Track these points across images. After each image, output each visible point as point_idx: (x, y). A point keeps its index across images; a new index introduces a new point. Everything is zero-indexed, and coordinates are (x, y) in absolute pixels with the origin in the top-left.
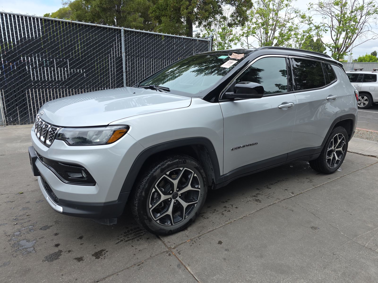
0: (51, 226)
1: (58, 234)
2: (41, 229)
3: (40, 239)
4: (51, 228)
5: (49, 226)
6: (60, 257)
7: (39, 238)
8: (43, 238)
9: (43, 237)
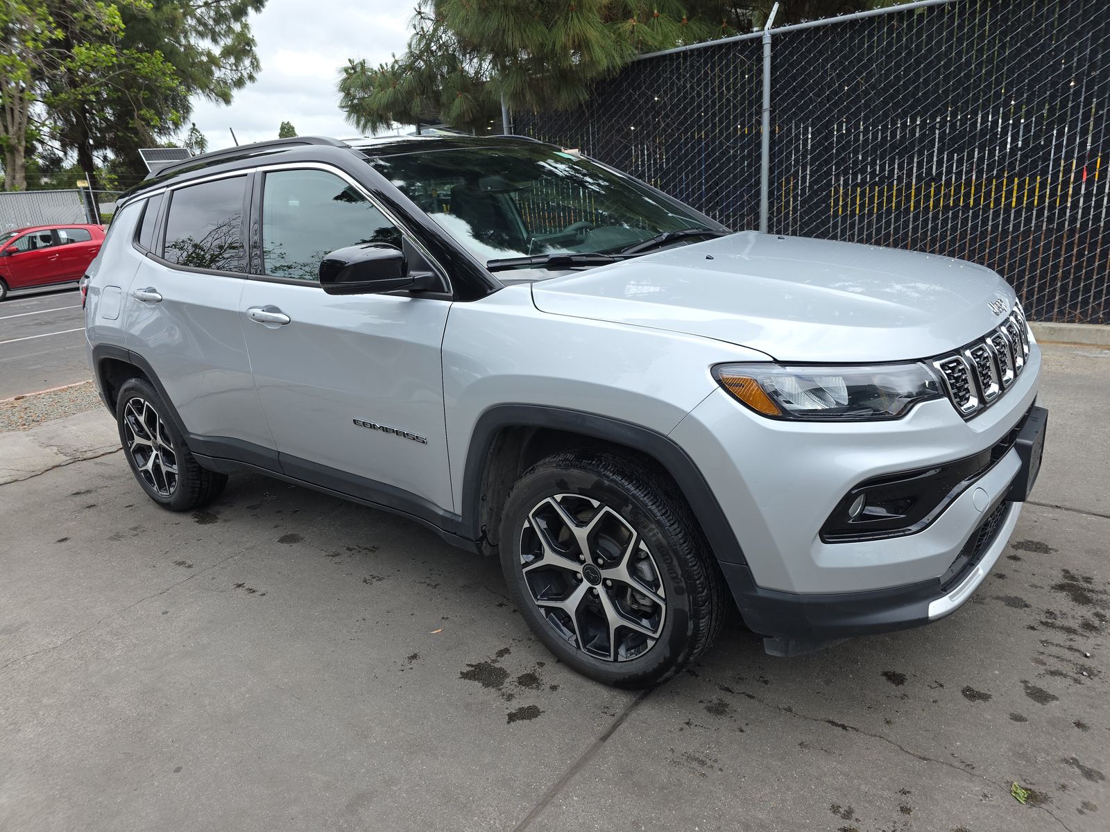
0: (998, 598)
1: (997, 574)
2: (1026, 606)
3: (1042, 588)
4: (1002, 595)
5: (1003, 603)
6: (1023, 541)
7: (1042, 590)
8: (1034, 586)
9: (1032, 586)
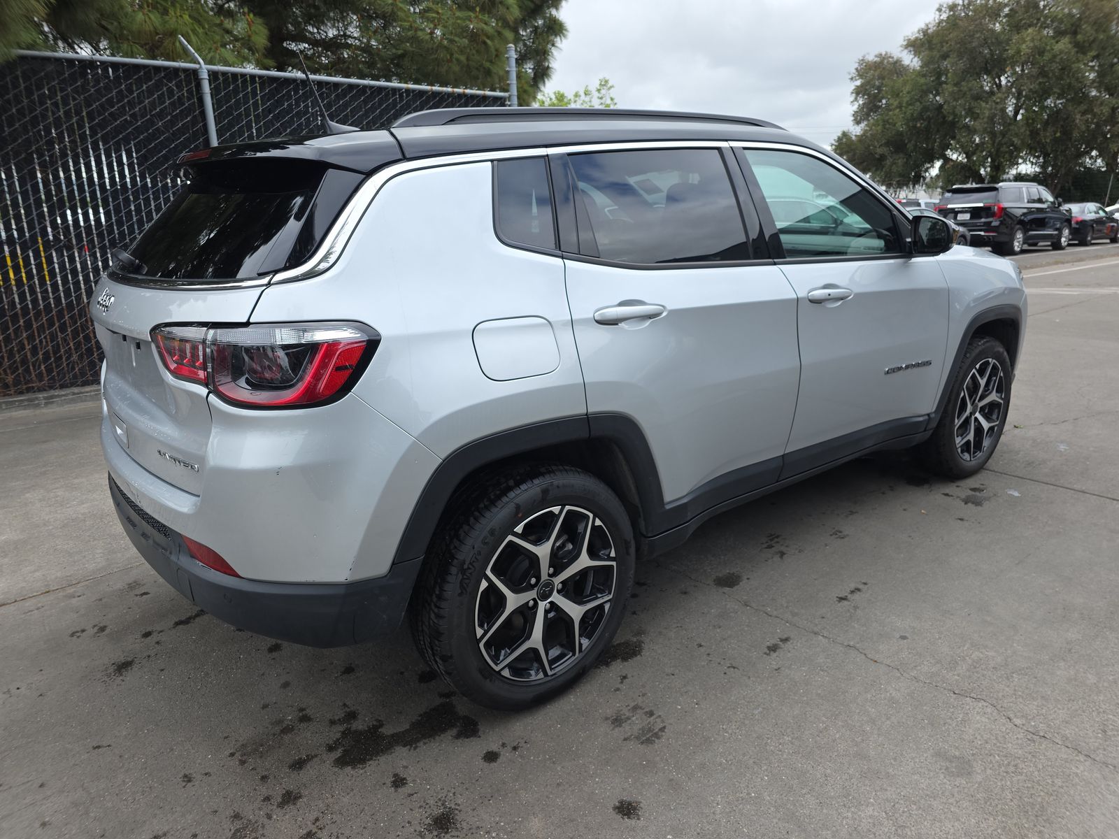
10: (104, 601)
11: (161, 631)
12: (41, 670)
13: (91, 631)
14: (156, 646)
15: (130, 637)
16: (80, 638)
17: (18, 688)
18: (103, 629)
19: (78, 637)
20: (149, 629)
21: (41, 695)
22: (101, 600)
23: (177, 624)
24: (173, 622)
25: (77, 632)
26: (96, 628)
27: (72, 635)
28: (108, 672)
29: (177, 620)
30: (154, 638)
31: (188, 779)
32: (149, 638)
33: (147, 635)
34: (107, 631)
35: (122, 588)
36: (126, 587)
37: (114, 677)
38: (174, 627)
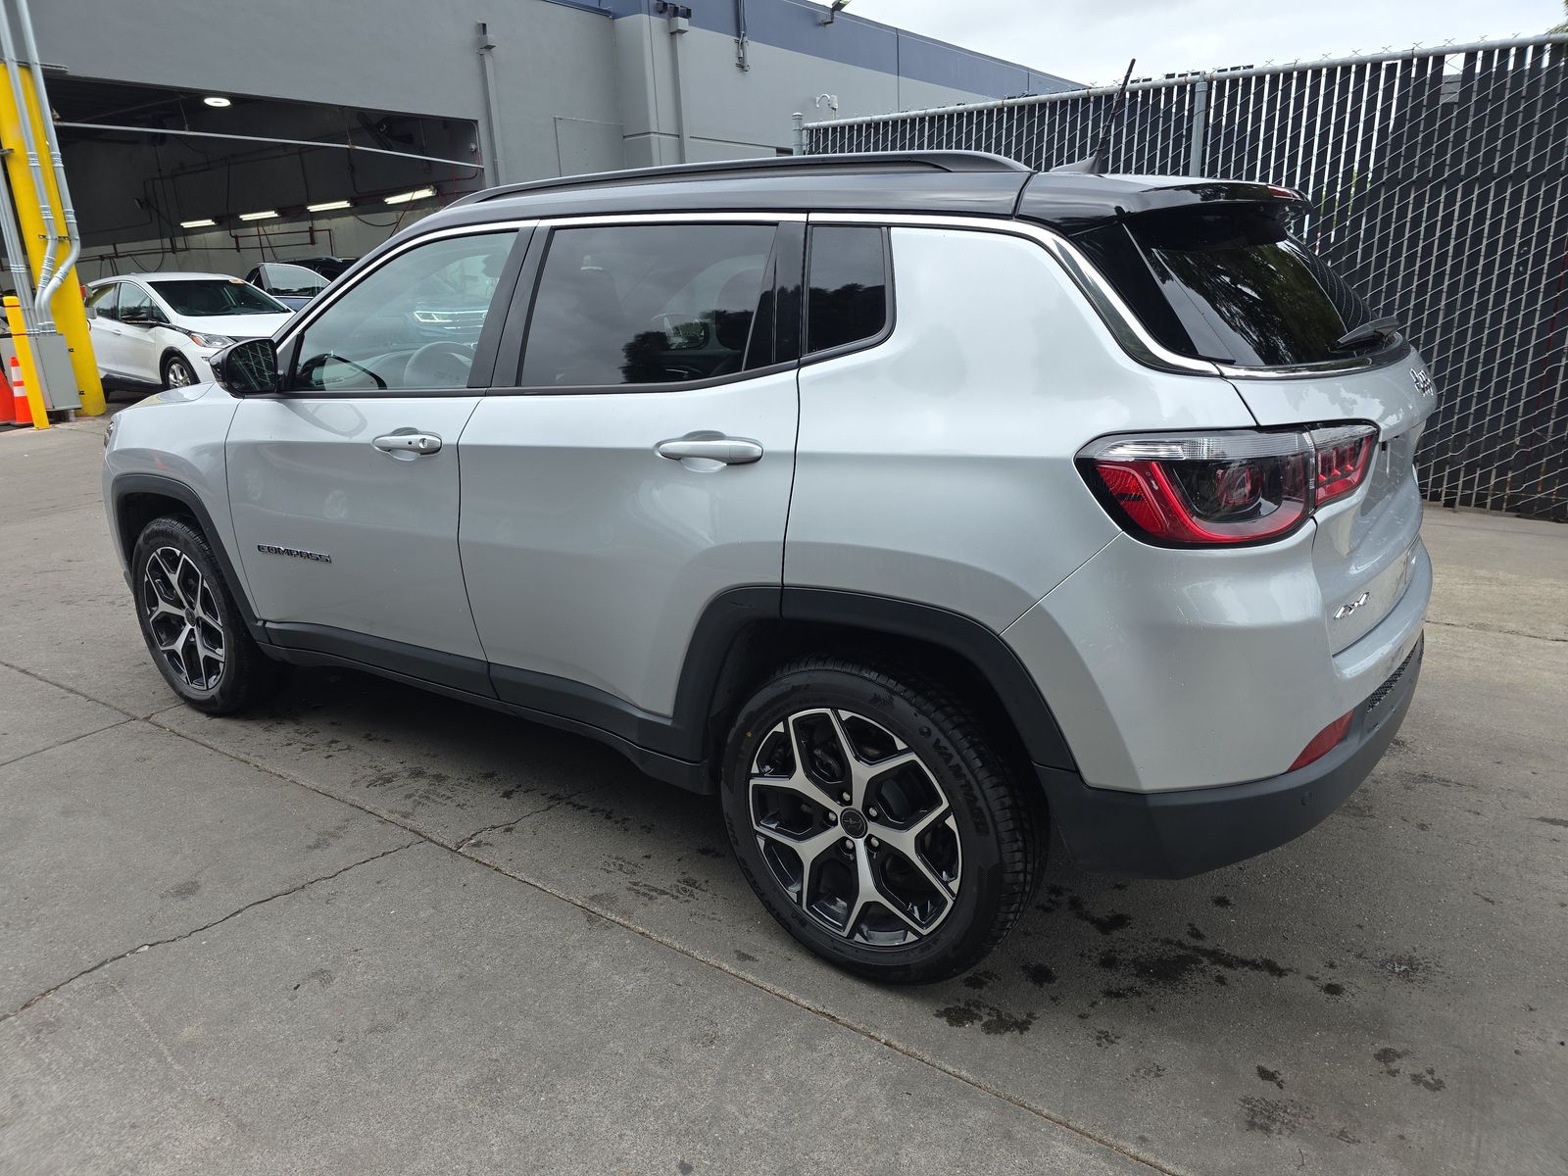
10: (1337, 1125)
11: (1311, 978)
12: (1517, 1052)
13: (1404, 1065)
14: (1337, 962)
15: (1357, 1006)
16: (1428, 1066)
17: (1562, 1044)
18: (1385, 1056)
19: (1431, 1072)
20: (1324, 996)
21: (1531, 1009)
22: (1343, 1134)
23: (1280, 973)
24: (1283, 979)
25: (1427, 1085)
26: (1394, 1066)
27: (1437, 1086)
28: (1424, 975)
29: (1276, 978)
30: (1328, 977)
31: (1423, 827)
32: (1335, 982)
33: (1333, 989)
34: (1382, 1045)
35: (1286, 1132)
36: (1275, 1127)
37: (1422, 962)
38: (1291, 970)
